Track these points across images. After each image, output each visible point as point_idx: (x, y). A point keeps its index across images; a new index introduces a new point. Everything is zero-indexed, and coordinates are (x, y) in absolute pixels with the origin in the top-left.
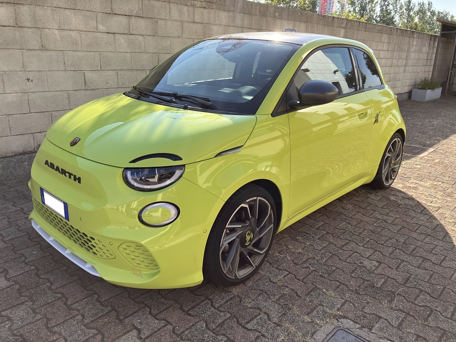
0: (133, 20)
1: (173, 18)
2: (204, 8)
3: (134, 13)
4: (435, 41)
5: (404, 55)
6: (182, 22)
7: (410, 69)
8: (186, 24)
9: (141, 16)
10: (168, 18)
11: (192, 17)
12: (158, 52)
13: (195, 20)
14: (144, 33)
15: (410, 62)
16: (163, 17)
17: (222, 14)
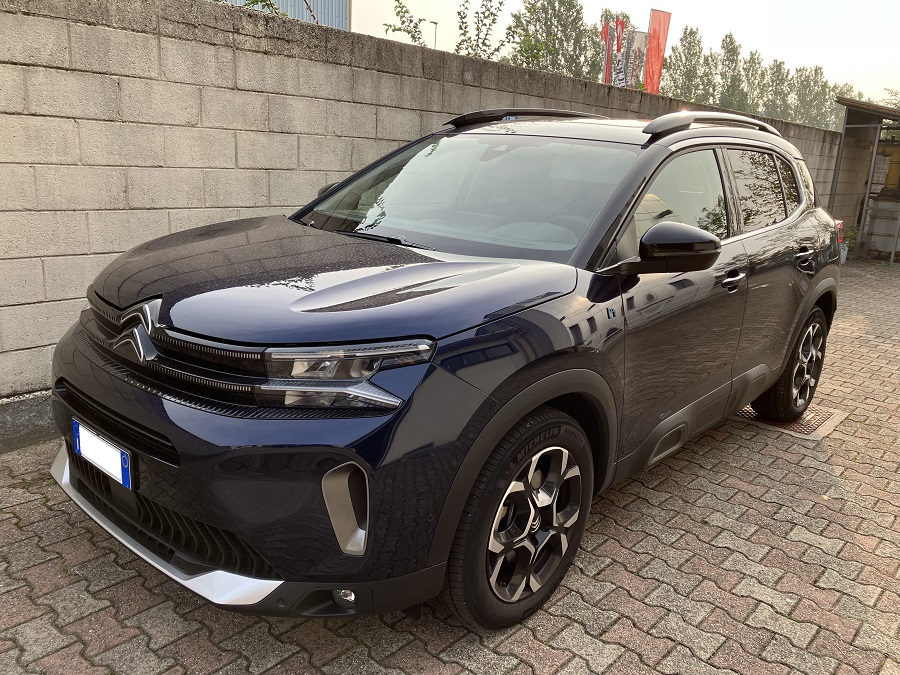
0: (40, 76)
1: (170, 76)
2: (266, 53)
3: (44, 58)
4: (832, 144)
6: (201, 87)
8: (210, 93)
9: (66, 65)
10: (153, 75)
11: (229, 73)
12: (125, 163)
13: (239, 82)
14: (77, 113)
16: (138, 72)
17: (319, 71)
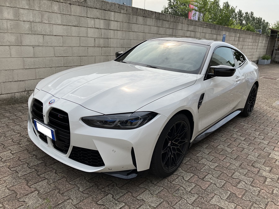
0: (191, 32)
2: (206, 28)
4: (268, 38)
5: (257, 44)
7: (258, 50)
13: (203, 32)
15: (259, 47)
16: (197, 31)
17: (209, 30)
